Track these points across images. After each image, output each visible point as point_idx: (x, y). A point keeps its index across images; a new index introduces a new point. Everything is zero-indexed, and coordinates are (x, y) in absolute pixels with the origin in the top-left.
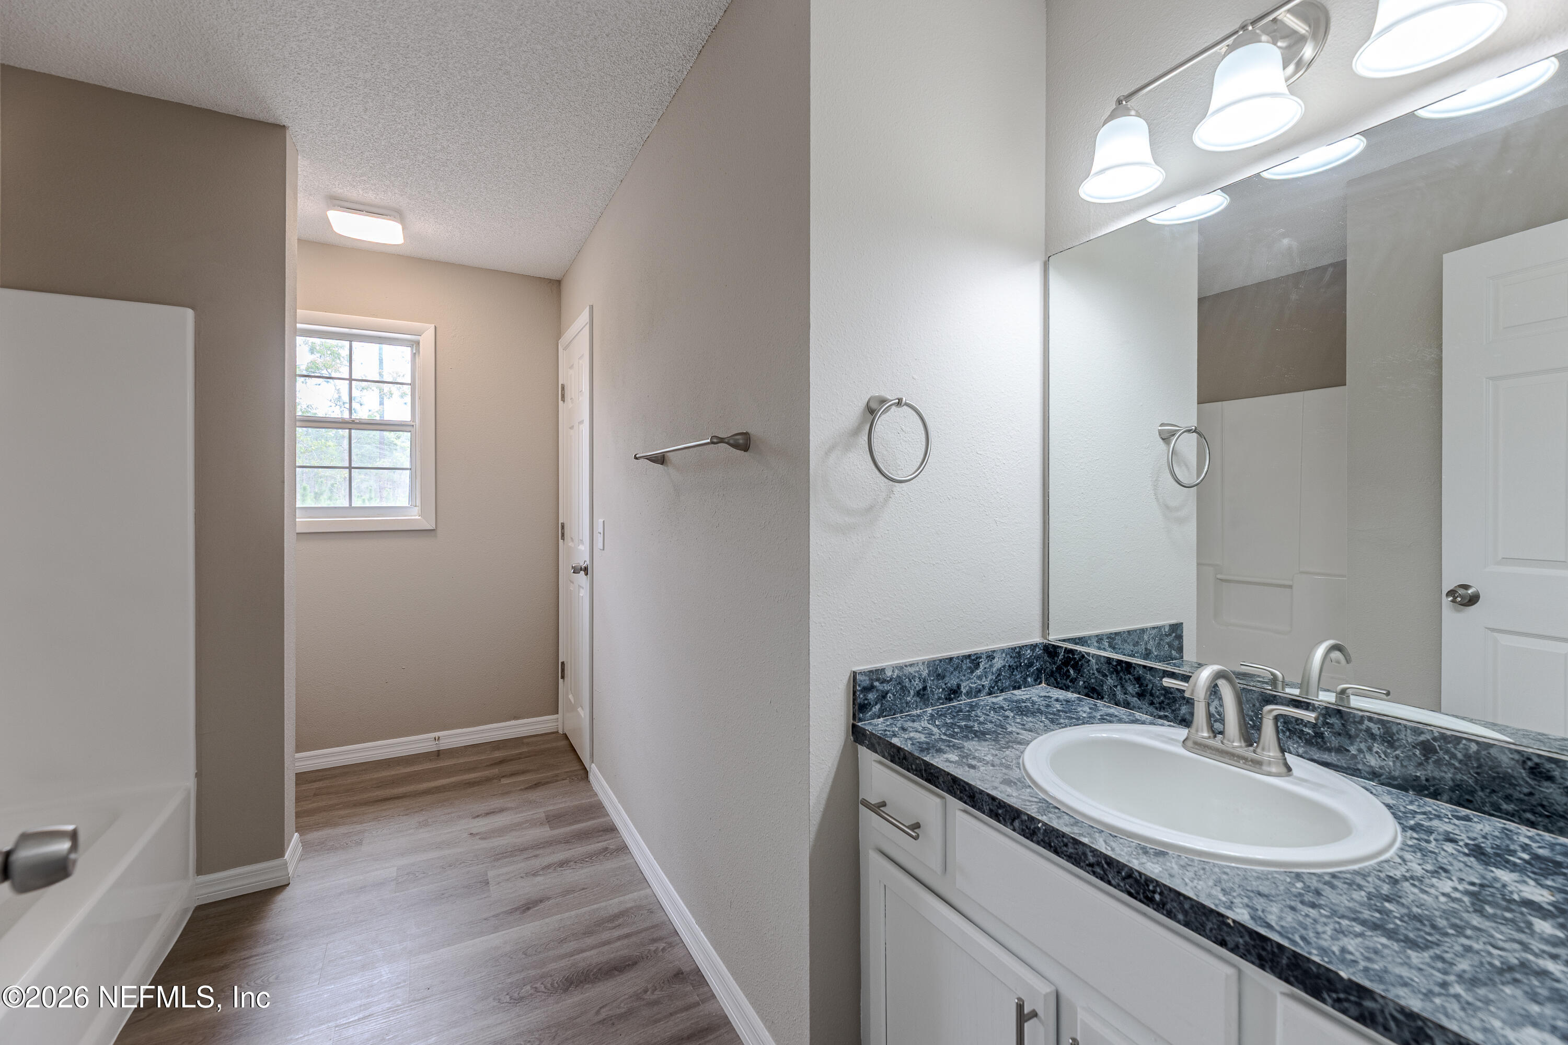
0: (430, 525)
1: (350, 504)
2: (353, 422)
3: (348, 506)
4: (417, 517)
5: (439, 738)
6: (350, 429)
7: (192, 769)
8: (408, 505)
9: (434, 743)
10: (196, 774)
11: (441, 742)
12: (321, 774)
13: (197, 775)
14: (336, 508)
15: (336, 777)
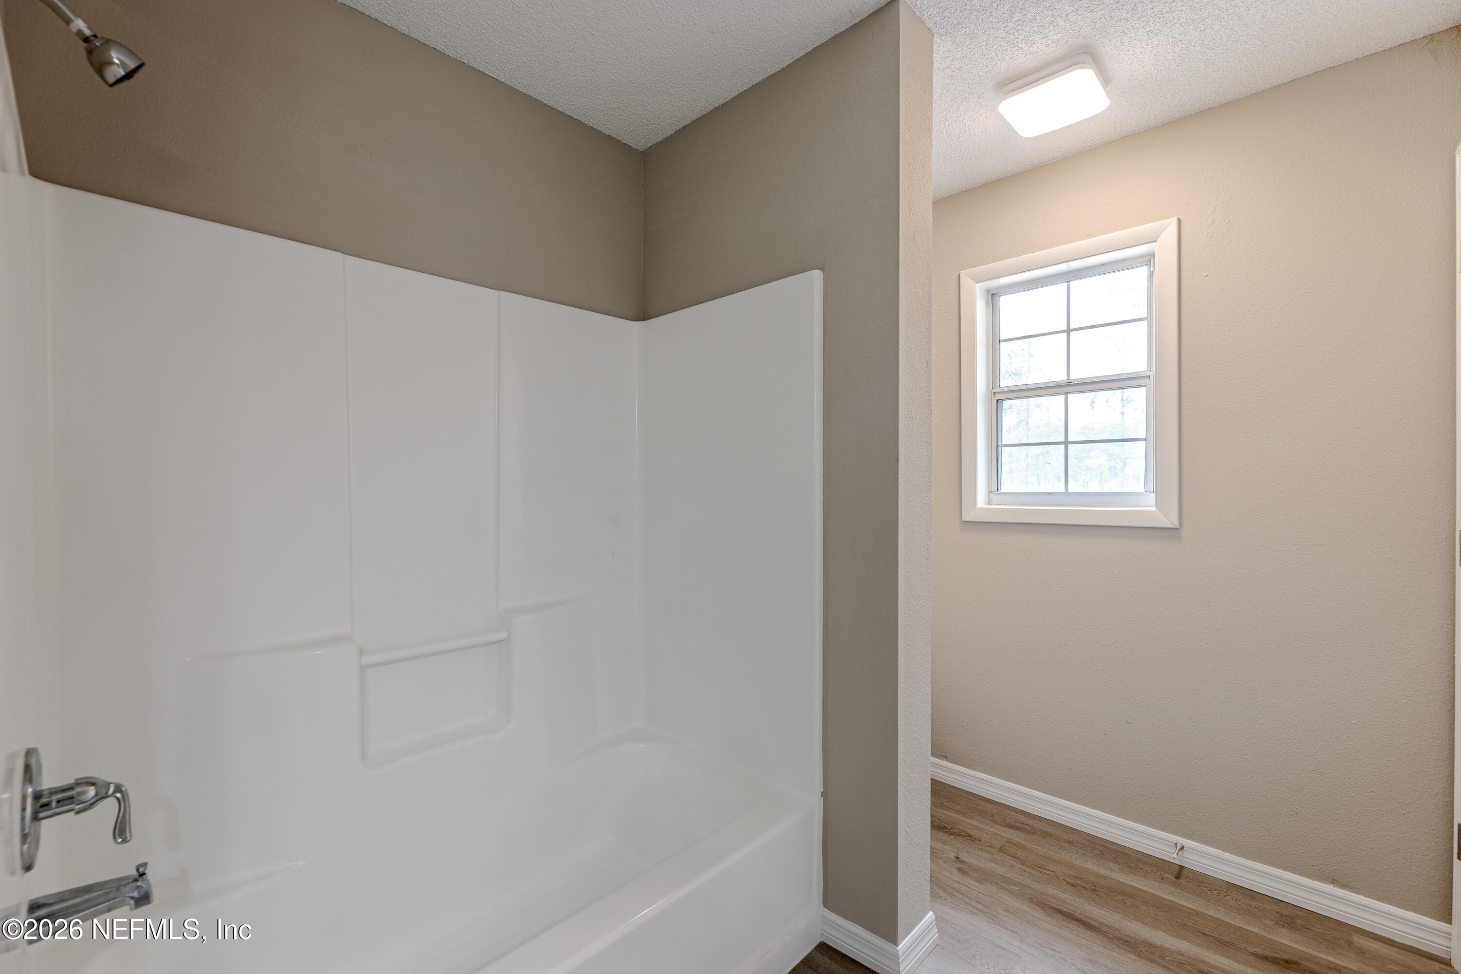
0: (1170, 520)
1: (1067, 489)
2: (1070, 384)
3: (1063, 490)
4: (1154, 509)
5: (1182, 848)
6: (1066, 393)
7: (818, 788)
8: (1142, 490)
9: (1172, 850)
10: (822, 792)
11: (1186, 855)
12: (1022, 818)
13: (824, 794)
14: (1049, 493)
15: (1034, 833)
